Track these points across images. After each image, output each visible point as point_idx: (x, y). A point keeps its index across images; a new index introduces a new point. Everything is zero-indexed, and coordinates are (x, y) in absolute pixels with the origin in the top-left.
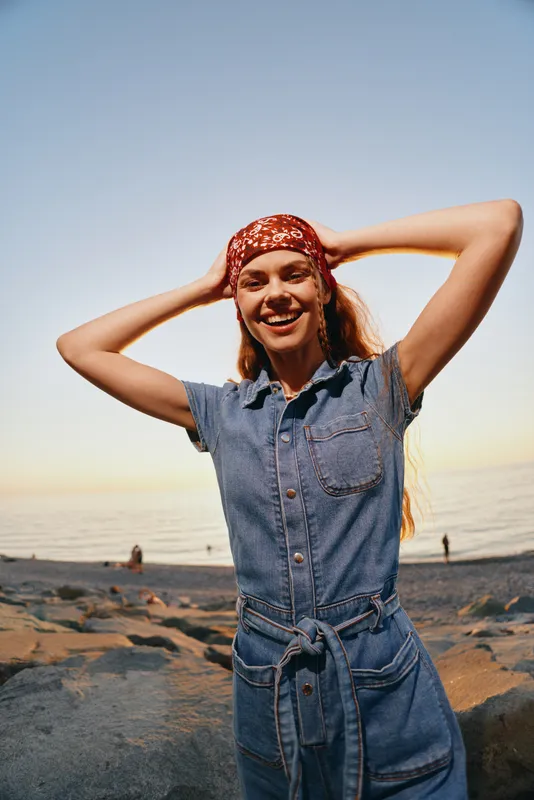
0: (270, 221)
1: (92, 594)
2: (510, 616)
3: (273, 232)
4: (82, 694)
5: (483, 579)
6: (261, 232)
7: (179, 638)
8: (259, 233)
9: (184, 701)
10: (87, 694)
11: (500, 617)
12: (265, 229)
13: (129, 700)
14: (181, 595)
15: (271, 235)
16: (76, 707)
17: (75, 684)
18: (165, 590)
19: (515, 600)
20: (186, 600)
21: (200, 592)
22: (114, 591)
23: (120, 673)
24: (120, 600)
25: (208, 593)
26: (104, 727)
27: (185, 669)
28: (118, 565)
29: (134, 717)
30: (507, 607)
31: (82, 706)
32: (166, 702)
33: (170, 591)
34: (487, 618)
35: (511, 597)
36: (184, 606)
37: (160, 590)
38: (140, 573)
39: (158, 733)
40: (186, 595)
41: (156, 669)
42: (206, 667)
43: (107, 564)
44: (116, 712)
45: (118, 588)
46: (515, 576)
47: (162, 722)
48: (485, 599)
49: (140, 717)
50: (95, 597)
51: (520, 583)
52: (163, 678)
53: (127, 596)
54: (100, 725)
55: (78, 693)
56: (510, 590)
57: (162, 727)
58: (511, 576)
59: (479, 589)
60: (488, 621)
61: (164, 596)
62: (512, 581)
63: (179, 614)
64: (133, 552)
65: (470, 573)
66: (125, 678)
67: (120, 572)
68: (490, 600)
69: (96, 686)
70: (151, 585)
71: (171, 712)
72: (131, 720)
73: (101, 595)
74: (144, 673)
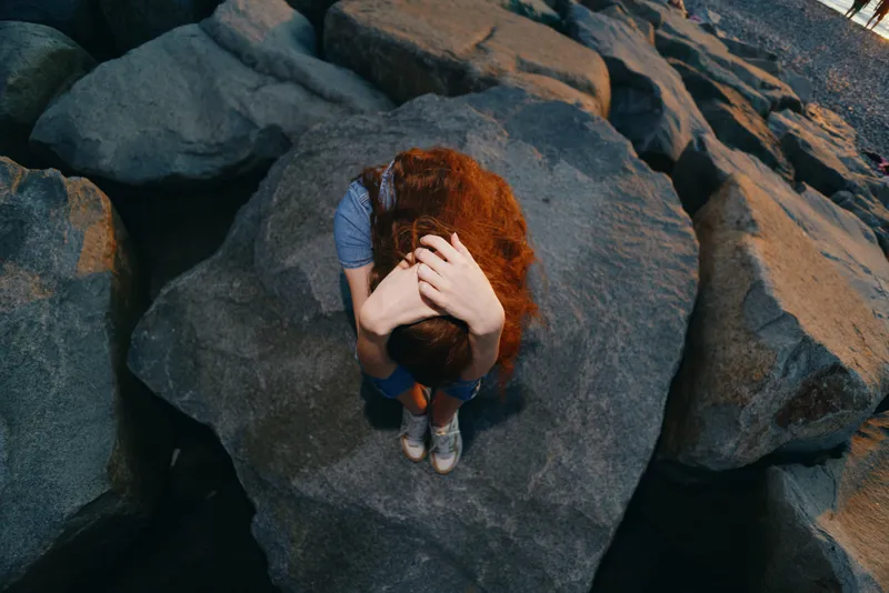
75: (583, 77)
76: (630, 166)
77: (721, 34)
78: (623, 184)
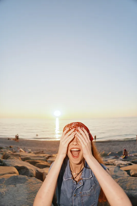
0: (76, 124)
1: (4, 148)
2: (109, 157)
3: (77, 127)
4: (4, 193)
5: (103, 147)
6: (73, 126)
7: (29, 166)
8: (73, 127)
9: (31, 193)
10: (6, 193)
11: (107, 157)
12: (75, 126)
13: (17, 194)
14: (29, 149)
15: (76, 128)
16: (3, 197)
17: (2, 190)
18: (24, 147)
19: (110, 153)
20: (30, 150)
21: (34, 148)
22: (10, 147)
23: (14, 185)
24: (12, 150)
25: (36, 148)
26: (11, 203)
27: (32, 182)
28: (12, 139)
29: (19, 199)
30: (108, 154)
31: (5, 197)
32: (27, 194)
33: (26, 147)
34: (104, 157)
35: (109, 152)
36: (30, 152)
37: (23, 147)
38: (18, 142)
39: (25, 204)
40: (30, 149)
41: (24, 183)
42: (37, 181)
43: (9, 139)
44: (14, 198)
45: (12, 146)
46: (111, 146)
47: (26, 200)
48: (104, 152)
49: (20, 199)
50: (5, 149)
51: (112, 148)
52: (26, 186)
53: (14, 149)
54: (10, 202)
55: (3, 193)
56: (109, 150)
57: (26, 202)
58: (110, 146)
59: (102, 149)
60: (104, 158)
61: (24, 149)
62: (110, 147)
63: (28, 155)
64: (16, 136)
65: (101, 145)
66: (16, 186)
67: (12, 141)
68: (105, 153)
69: (8, 190)
70: (21, 145)
71: (28, 197)
72: (18, 200)
73: (7, 148)
74: (21, 184)
75: (12, 171)
76: (28, 179)
77: (32, 152)
78: (28, 182)
